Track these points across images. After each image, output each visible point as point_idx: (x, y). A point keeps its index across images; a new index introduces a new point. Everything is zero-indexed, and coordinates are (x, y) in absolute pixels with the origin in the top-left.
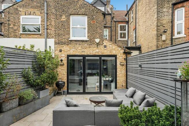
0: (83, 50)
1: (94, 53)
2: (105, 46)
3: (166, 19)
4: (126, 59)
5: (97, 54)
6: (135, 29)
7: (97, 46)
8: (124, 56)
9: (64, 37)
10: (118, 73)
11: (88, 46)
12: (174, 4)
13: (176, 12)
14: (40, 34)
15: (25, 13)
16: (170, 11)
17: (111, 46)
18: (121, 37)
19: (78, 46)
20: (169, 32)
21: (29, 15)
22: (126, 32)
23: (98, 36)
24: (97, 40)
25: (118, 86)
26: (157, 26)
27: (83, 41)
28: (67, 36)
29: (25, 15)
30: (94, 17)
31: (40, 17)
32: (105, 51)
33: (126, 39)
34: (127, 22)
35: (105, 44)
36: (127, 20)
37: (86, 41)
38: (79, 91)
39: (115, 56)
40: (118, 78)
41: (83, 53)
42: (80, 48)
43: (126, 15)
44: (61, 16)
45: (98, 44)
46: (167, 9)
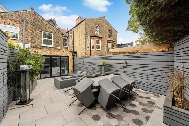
0: (51, 53)
1: (57, 55)
2: (63, 51)
3: (88, 42)
4: (73, 58)
5: (59, 55)
6: (73, 42)
7: (59, 51)
8: (72, 57)
9: (38, 44)
10: (69, 65)
11: (54, 51)
12: (91, 37)
13: (92, 39)
14: (18, 40)
15: (4, 23)
16: (90, 39)
17: (66, 51)
18: (64, 45)
19: (47, 50)
20: (89, 48)
21: (8, 25)
22: (67, 42)
23: (59, 46)
24: (59, 48)
25: (69, 71)
26: (86, 44)
27: (50, 47)
28: (40, 43)
29: (4, 24)
30: (57, 35)
31: (19, 28)
32: (63, 54)
33: (67, 46)
34: (68, 37)
35: (63, 50)
36: (67, 36)
37: (53, 48)
38: (47, 76)
39: (68, 57)
40: (69, 67)
41: (51, 54)
42: (48, 51)
43: (66, 33)
44: (36, 30)
45: (59, 50)
46: (89, 38)
